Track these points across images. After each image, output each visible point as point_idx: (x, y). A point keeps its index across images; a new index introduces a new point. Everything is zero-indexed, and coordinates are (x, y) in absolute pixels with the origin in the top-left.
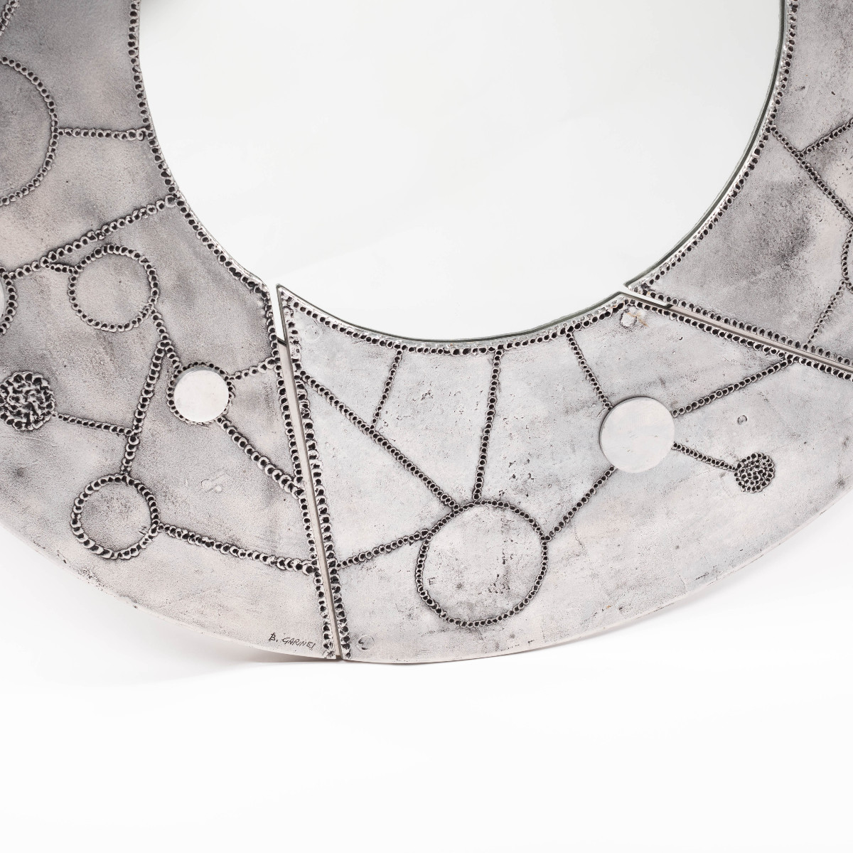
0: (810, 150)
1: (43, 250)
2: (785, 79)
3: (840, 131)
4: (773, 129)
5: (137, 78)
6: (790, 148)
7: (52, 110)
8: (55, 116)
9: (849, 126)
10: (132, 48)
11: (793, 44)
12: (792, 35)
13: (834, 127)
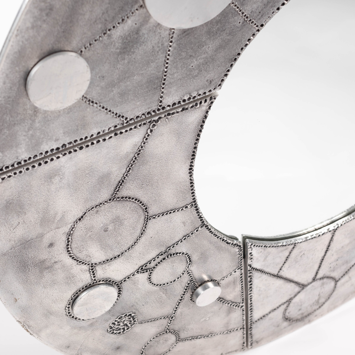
1: (137, 267)
5: (191, 183)
7: (146, 211)
8: (148, 213)
10: (190, 171)
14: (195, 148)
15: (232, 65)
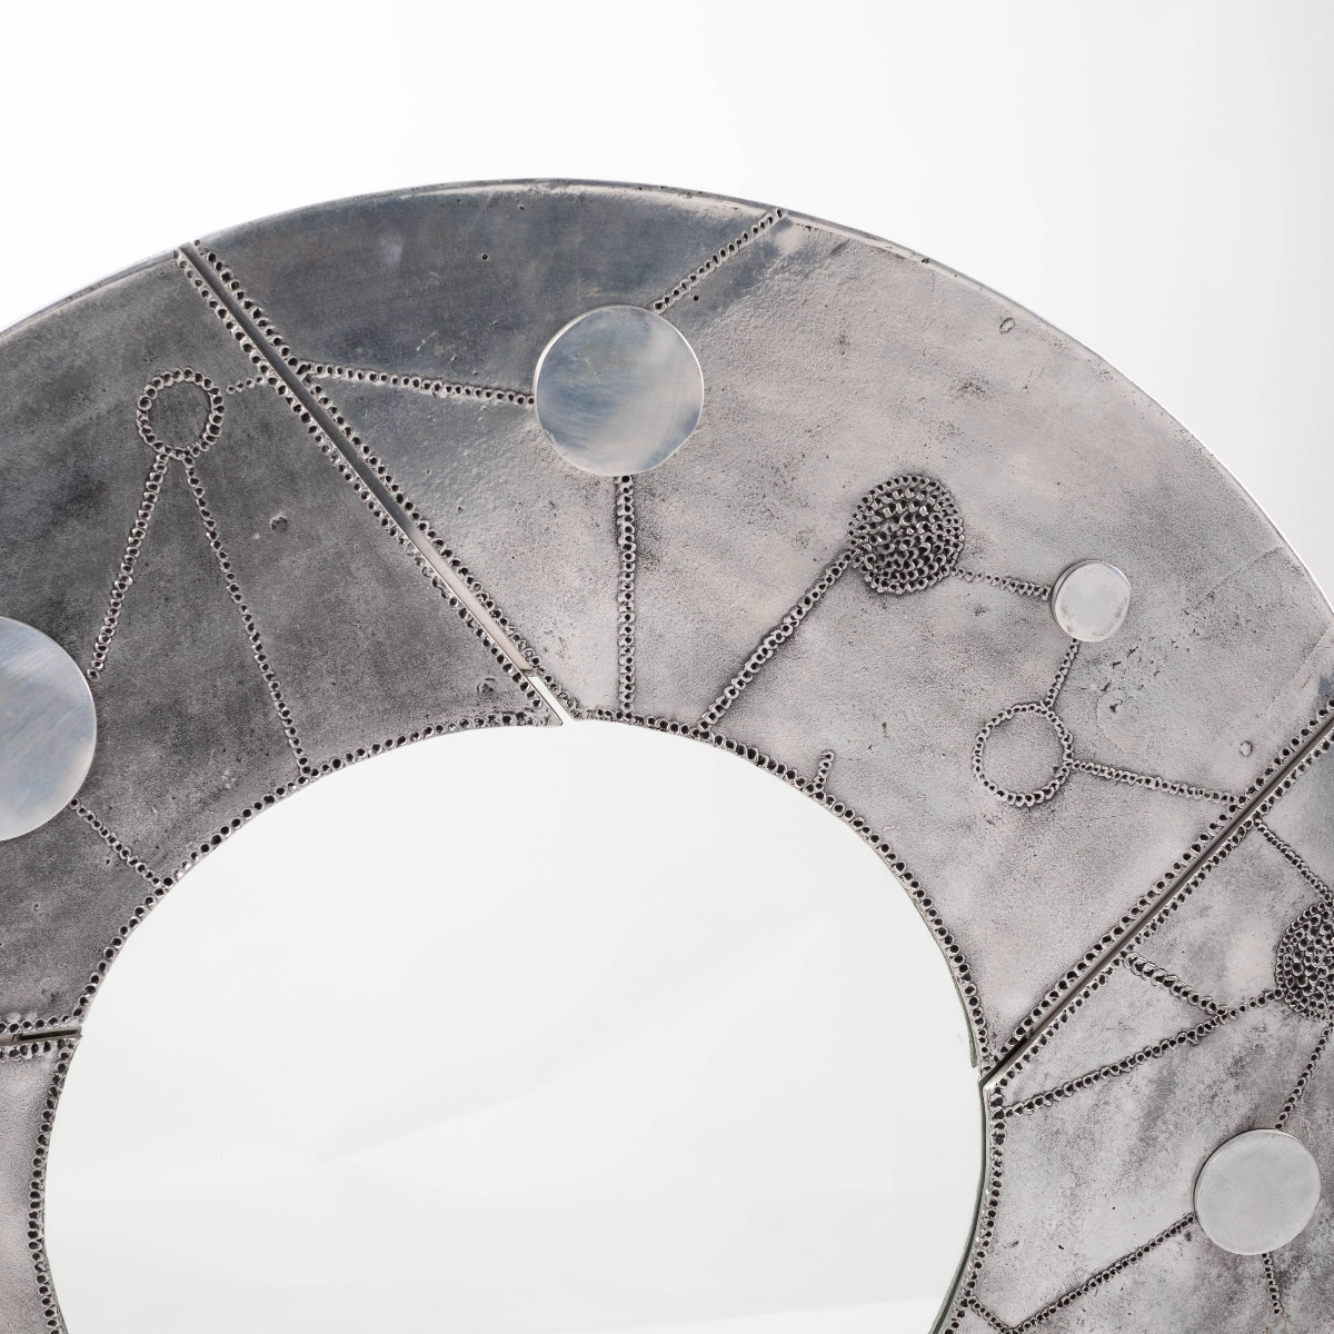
0: (1027, 1326)
2: (989, 1234)
3: (1073, 1297)
4: (972, 1302)
5: (41, 1279)
6: (999, 1325)
9: (1086, 1289)
10: (34, 1240)
11: (999, 1186)
12: (998, 1174)
13: (1064, 1292)
14: (37, 1174)
15: (103, 967)
